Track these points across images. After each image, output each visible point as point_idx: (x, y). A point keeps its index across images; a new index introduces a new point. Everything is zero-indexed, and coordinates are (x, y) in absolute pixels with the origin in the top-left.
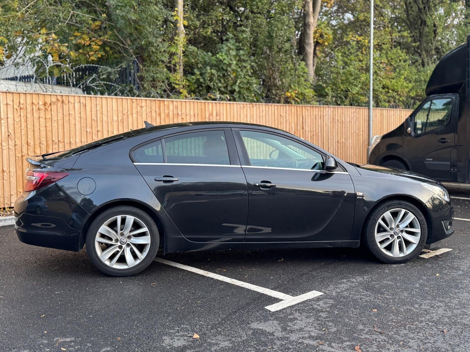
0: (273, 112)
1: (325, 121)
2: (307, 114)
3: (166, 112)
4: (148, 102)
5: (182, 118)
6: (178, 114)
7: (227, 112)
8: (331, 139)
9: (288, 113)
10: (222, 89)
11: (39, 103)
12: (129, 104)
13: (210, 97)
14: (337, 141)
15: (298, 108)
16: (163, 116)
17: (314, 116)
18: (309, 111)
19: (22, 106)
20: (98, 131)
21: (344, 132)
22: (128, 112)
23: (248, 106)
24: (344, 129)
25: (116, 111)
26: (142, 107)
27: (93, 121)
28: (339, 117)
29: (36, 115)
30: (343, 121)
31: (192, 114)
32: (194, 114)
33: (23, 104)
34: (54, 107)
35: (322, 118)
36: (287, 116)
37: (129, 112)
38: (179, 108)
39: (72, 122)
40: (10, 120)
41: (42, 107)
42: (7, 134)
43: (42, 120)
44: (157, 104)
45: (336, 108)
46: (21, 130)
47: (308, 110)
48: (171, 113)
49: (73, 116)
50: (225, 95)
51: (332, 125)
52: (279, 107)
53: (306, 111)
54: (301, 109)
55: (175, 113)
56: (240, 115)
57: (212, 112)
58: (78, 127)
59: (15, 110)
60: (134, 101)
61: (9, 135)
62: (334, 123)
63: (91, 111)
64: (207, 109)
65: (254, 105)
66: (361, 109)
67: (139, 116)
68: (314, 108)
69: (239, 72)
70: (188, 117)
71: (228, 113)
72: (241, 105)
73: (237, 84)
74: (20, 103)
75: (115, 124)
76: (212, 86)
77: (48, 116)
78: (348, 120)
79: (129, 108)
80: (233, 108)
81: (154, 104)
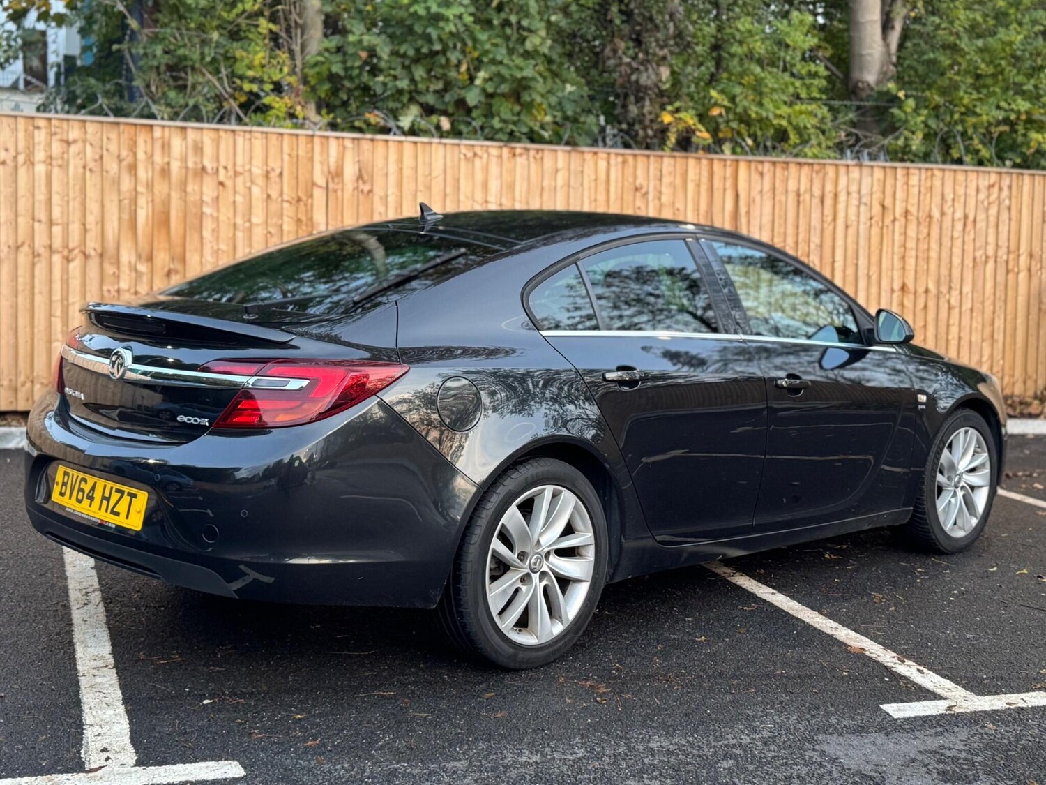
0: (602, 176)
1: (841, 215)
2: (756, 188)
3: (158, 159)
4: (91, 128)
5: (221, 184)
6: (203, 169)
7: (401, 170)
8: (869, 277)
9: (666, 180)
10: (430, 99)
12: (21, 135)
13: (368, 124)
14: (897, 286)
15: (717, 166)
16: (142, 174)
17: (792, 197)
18: (767, 179)
21: (933, 255)
22: (15, 158)
23: (494, 152)
24: (934, 245)
26: (68, 143)
28: (913, 200)
30: (930, 217)
31: (257, 171)
32: (268, 172)
35: (828, 202)
36: (666, 191)
37: (21, 158)
38: (208, 149)
44: (125, 137)
45: (900, 172)
47: (762, 174)
48: (175, 166)
50: (434, 118)
51: (875, 231)
52: (631, 160)
53: (755, 177)
54: (729, 171)
55: (190, 165)
56: (458, 180)
57: (340, 168)
60: (42, 123)
62: (888, 221)
64: (317, 158)
65: (518, 151)
66: (1027, 179)
67: (56, 171)
68: (793, 168)
69: (482, 43)
70: (240, 180)
71: (407, 172)
72: (463, 150)
73: (478, 82)
76: (379, 90)
78: (959, 214)
79: (21, 145)
80: (427, 160)
81: (113, 136)
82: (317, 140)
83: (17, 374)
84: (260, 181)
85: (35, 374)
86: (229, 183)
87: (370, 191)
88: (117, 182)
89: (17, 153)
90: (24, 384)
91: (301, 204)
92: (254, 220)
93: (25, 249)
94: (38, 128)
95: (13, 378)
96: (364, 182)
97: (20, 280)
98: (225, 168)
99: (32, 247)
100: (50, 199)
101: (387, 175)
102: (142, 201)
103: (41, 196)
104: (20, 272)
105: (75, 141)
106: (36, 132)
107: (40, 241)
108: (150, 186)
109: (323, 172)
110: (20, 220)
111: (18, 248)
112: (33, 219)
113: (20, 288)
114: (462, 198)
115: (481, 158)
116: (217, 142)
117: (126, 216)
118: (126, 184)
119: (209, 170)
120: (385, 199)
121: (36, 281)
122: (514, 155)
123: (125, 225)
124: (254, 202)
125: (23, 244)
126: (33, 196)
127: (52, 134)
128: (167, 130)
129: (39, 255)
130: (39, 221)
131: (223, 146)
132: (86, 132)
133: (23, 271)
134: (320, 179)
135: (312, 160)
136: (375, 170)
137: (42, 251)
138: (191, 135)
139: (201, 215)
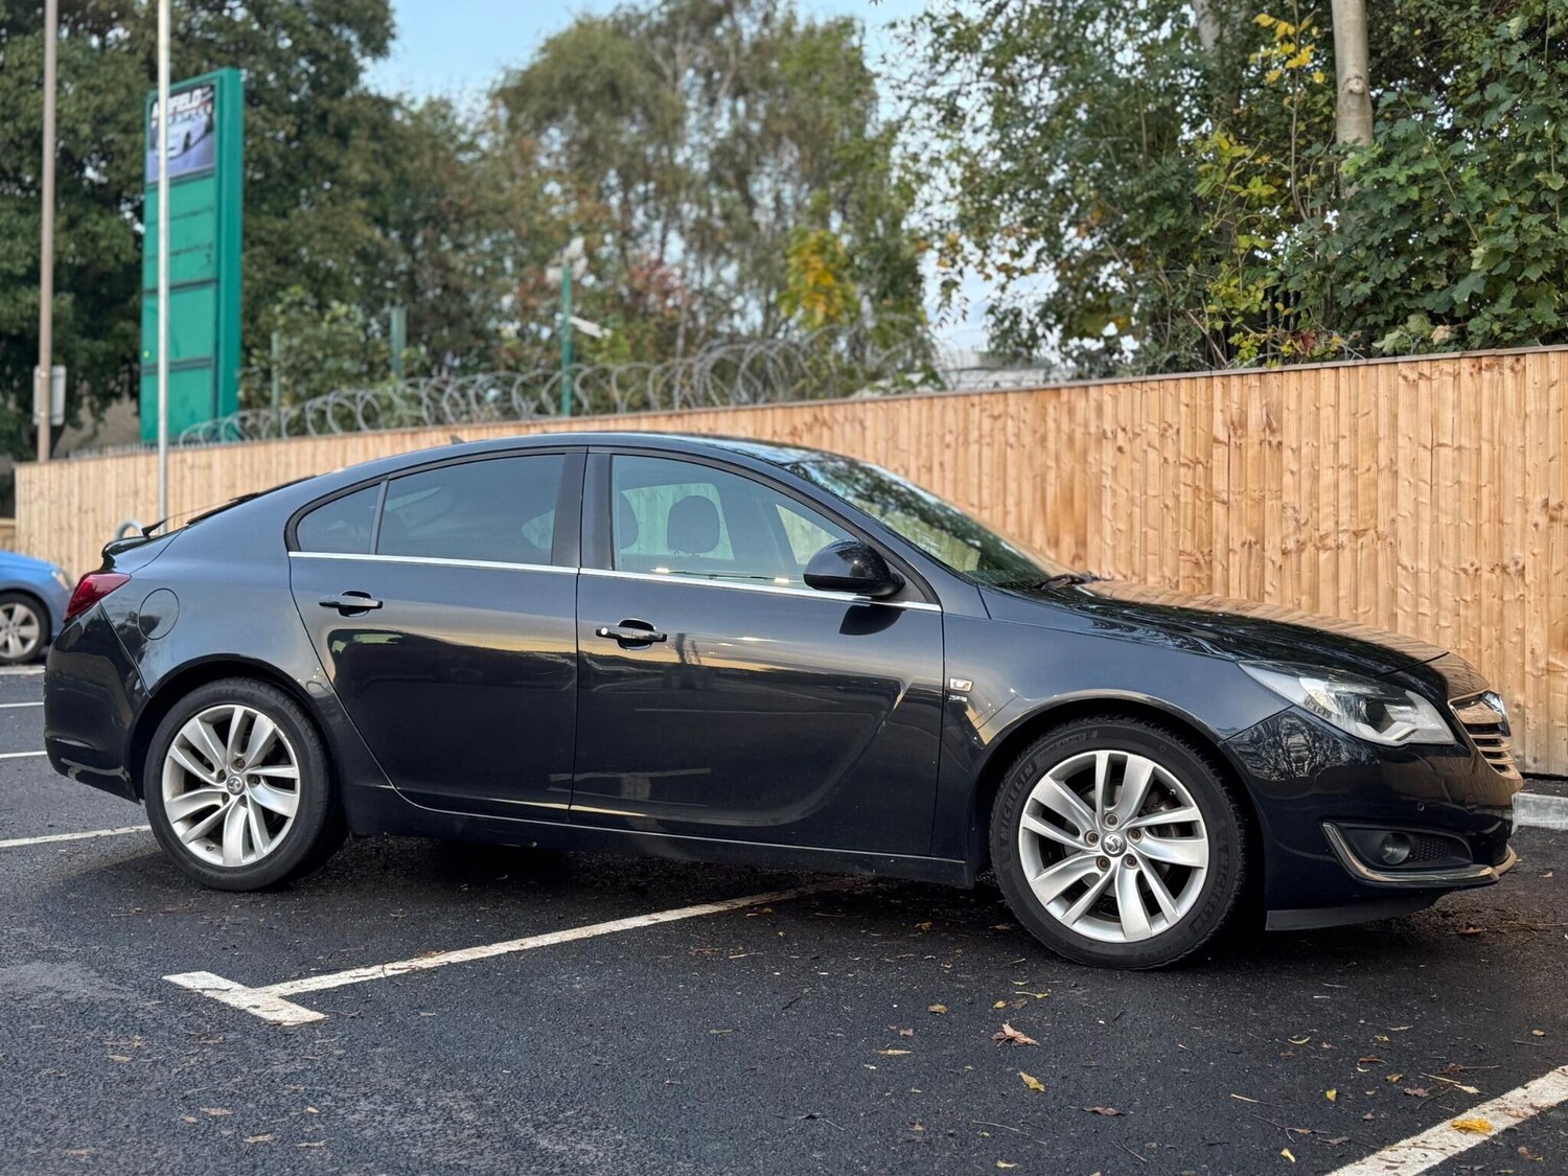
3: (1065, 427)
4: (1012, 399)
5: (1120, 449)
6: (1104, 432)
7: (1318, 409)
12: (961, 415)
16: (1051, 444)
22: (956, 440)
23: (1448, 367)
25: (930, 438)
26: (994, 418)
31: (1153, 431)
32: (1164, 430)
37: (961, 439)
38: (1108, 409)
48: (1079, 432)
55: (1093, 430)
56: (1396, 416)
57: (1243, 414)
64: (1218, 405)
70: (1137, 442)
71: (1327, 413)
72: (1404, 369)
79: (961, 425)
80: (1353, 392)
81: (1029, 405)
82: (1217, 382)
84: (1157, 444)
86: (1127, 448)
87: (1280, 443)
88: (1031, 458)
89: (958, 435)
91: (1200, 468)
92: (1151, 492)
94: (973, 405)
96: (1273, 431)
98: (1124, 430)
100: (980, 482)
101: (1300, 419)
102: (1051, 476)
103: (975, 480)
105: (1000, 416)
106: (971, 410)
108: (1057, 459)
109: (1224, 423)
114: (1402, 441)
115: (1429, 379)
116: (1115, 398)
117: (1038, 496)
118: (1039, 460)
119: (1109, 435)
120: (1297, 451)
122: (1480, 369)
123: (1038, 503)
124: (1151, 471)
127: (983, 410)
128: (1074, 392)
131: (1121, 403)
132: (1007, 405)
134: (1221, 434)
135: (1211, 408)
136: (1285, 413)
138: (1093, 392)
139: (1100, 488)
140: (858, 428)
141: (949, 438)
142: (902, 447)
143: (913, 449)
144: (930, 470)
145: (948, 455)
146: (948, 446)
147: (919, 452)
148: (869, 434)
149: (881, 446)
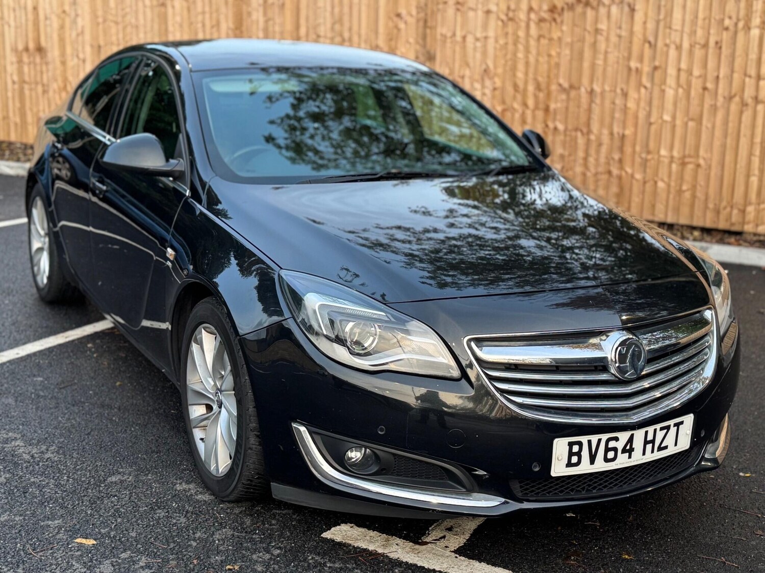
11: (540, 8)
19: (511, 14)
20: (656, 68)
22: (736, 24)
25: (707, 21)
27: (647, 45)
29: (534, 31)
33: (514, 11)
34: (567, 15)
37: (741, 24)
39: (602, 46)
40: (491, 41)
41: (546, 15)
42: (484, 67)
43: (544, 42)
46: (506, 61)
49: (605, 34)
58: (612, 58)
59: (500, 23)
61: (485, 71)
63: (645, 23)
74: (509, 8)
75: (698, 53)
77: (556, 35)
79: (742, 13)
83: (721, 200)
85: (735, 201)
89: (738, 20)
90: (725, 208)
93: (737, 99)
95: (717, 202)
97: (730, 125)
99: (742, 99)
103: (753, 56)
104: (731, 118)
107: (749, 93)
110: (736, 76)
111: (731, 98)
112: (745, 75)
113: (730, 131)
121: (743, 126)
125: (735, 95)
126: (747, 55)
129: (747, 105)
130: (750, 77)
133: (733, 117)
137: (750, 101)
140: (626, 9)
141: (727, 22)
142: (674, 27)
143: (687, 29)
144: (705, 46)
145: (726, 36)
146: (727, 29)
147: (693, 33)
148: (639, 16)
149: (651, 26)
